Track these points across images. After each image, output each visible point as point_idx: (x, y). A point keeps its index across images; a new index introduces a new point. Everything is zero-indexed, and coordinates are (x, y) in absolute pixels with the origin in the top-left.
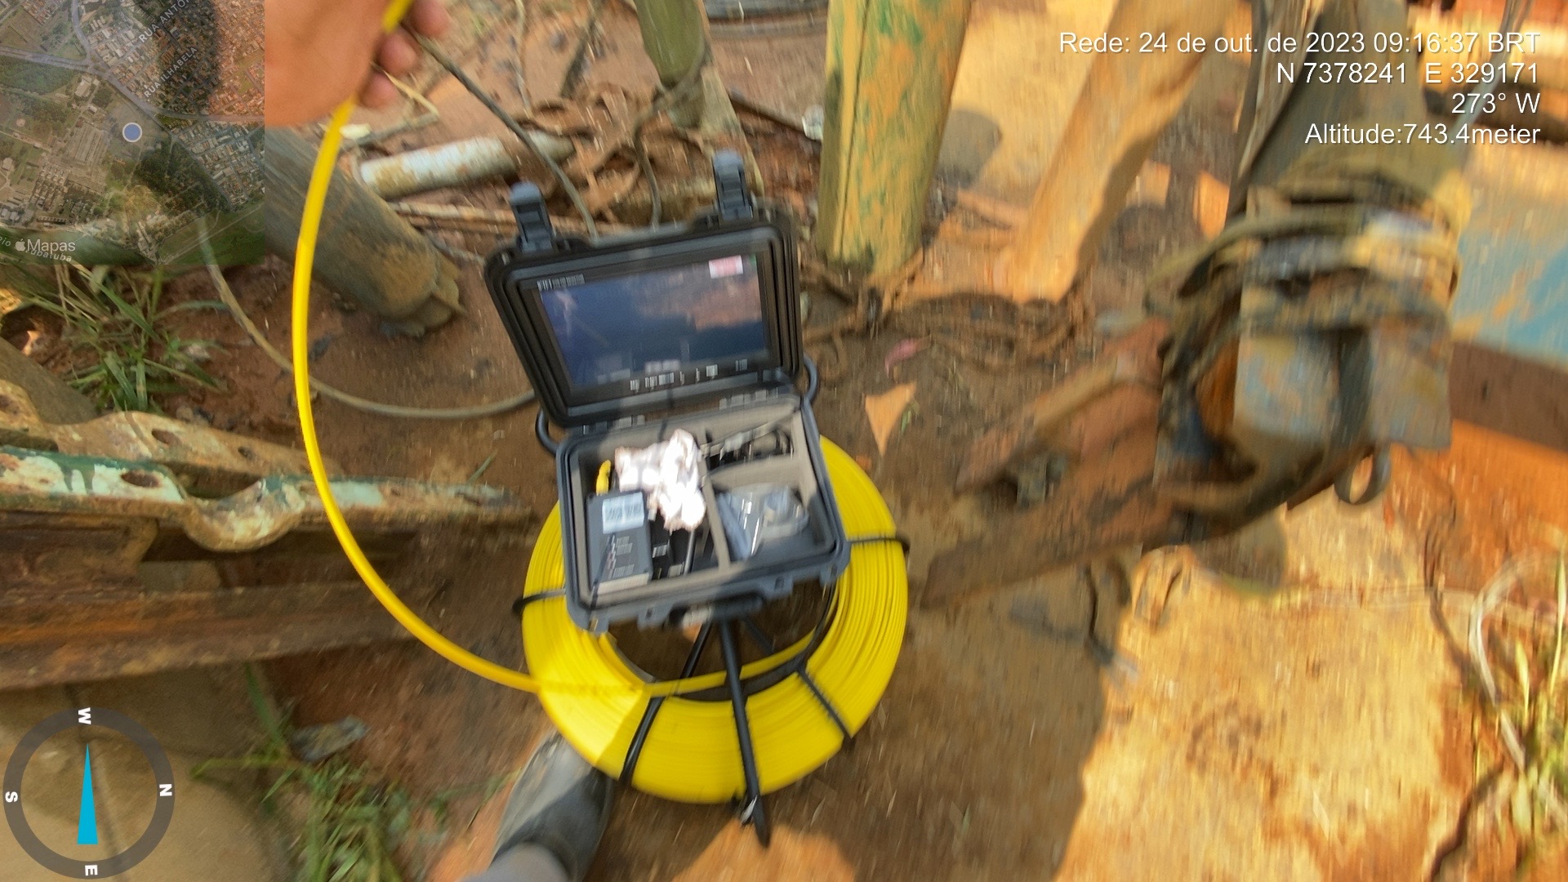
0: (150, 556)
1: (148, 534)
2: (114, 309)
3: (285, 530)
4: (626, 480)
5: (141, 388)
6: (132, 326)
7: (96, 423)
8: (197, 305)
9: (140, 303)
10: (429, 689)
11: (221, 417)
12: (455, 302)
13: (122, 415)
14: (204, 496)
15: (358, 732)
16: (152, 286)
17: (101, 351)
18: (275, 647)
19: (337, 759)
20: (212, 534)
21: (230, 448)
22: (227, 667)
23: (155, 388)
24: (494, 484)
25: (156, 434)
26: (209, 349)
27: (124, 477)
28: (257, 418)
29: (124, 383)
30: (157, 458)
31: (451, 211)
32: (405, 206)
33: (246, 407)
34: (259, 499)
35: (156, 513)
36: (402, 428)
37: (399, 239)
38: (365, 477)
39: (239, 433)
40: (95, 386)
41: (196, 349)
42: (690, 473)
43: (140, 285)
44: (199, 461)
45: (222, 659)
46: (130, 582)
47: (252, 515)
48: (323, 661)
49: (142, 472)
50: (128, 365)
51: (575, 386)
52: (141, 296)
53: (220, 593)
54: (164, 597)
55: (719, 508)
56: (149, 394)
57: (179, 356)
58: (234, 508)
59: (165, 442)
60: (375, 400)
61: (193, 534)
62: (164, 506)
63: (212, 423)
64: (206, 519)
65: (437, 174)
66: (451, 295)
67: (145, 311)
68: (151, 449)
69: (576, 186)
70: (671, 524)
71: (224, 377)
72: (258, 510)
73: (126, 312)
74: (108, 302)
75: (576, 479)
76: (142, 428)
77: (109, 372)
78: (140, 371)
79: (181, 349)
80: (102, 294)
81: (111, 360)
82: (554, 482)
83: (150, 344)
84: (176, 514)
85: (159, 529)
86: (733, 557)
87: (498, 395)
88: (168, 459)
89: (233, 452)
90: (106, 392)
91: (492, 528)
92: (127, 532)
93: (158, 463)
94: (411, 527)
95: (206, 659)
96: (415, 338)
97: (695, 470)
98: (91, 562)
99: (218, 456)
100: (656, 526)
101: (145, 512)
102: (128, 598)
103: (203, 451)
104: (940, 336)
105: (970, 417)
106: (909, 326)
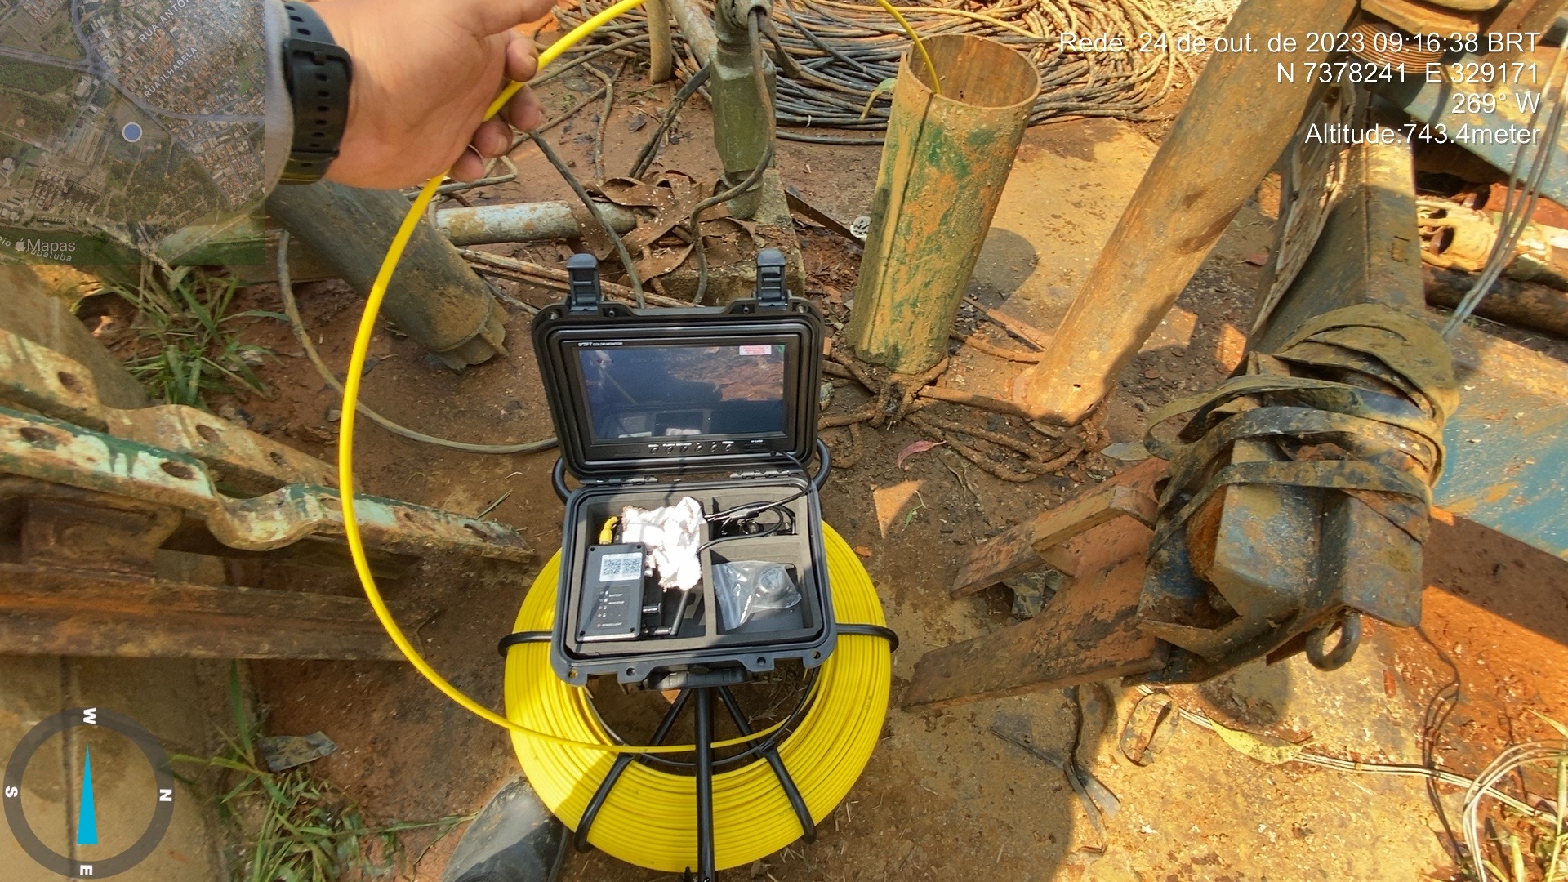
0: (167, 545)
1: (172, 523)
2: (186, 307)
3: (299, 537)
4: (628, 537)
5: (194, 383)
6: (198, 324)
7: (147, 411)
8: (261, 314)
9: (211, 304)
10: (403, 716)
11: (260, 420)
12: (499, 345)
13: (173, 406)
14: (230, 494)
15: (324, 750)
16: (226, 290)
17: (164, 342)
18: (265, 650)
19: (299, 774)
20: (231, 532)
21: (263, 451)
22: (213, 663)
23: (206, 384)
24: (502, 521)
25: (200, 428)
26: (262, 355)
27: (163, 466)
28: (293, 425)
29: (179, 376)
30: (196, 452)
31: (513, 262)
32: (470, 251)
33: (285, 414)
34: (280, 504)
35: (184, 504)
36: (426, 455)
37: (459, 281)
38: (383, 497)
39: (273, 438)
40: (151, 374)
41: (252, 354)
42: (691, 536)
43: (215, 287)
44: (232, 460)
45: (212, 654)
46: (145, 566)
47: (272, 518)
48: (305, 671)
49: (181, 464)
50: (187, 359)
51: (596, 440)
52: (213, 299)
53: (225, 590)
54: (173, 585)
55: (715, 577)
56: (200, 389)
57: (235, 358)
58: (257, 511)
59: (206, 438)
60: (406, 426)
61: (213, 529)
62: (194, 499)
63: (251, 425)
64: (228, 516)
65: (505, 226)
66: (497, 337)
67: (213, 312)
68: (192, 443)
69: (632, 257)
70: (665, 583)
71: (271, 383)
72: (278, 514)
73: (196, 311)
74: (181, 300)
75: (582, 527)
76: (188, 421)
77: (168, 363)
78: (196, 367)
79: (238, 352)
80: (178, 291)
81: (172, 353)
82: (561, 527)
83: (211, 343)
84: (202, 507)
85: (184, 519)
86: (720, 628)
87: (523, 436)
88: (205, 454)
89: (266, 456)
90: (160, 382)
91: (493, 564)
92: (154, 517)
93: (198, 456)
94: (416, 552)
95: (198, 652)
96: (455, 371)
97: (697, 537)
98: (114, 541)
99: (251, 458)
100: (651, 582)
101: (175, 502)
102: (142, 581)
103: (238, 451)
104: (955, 442)
105: (974, 524)
106: (925, 428)
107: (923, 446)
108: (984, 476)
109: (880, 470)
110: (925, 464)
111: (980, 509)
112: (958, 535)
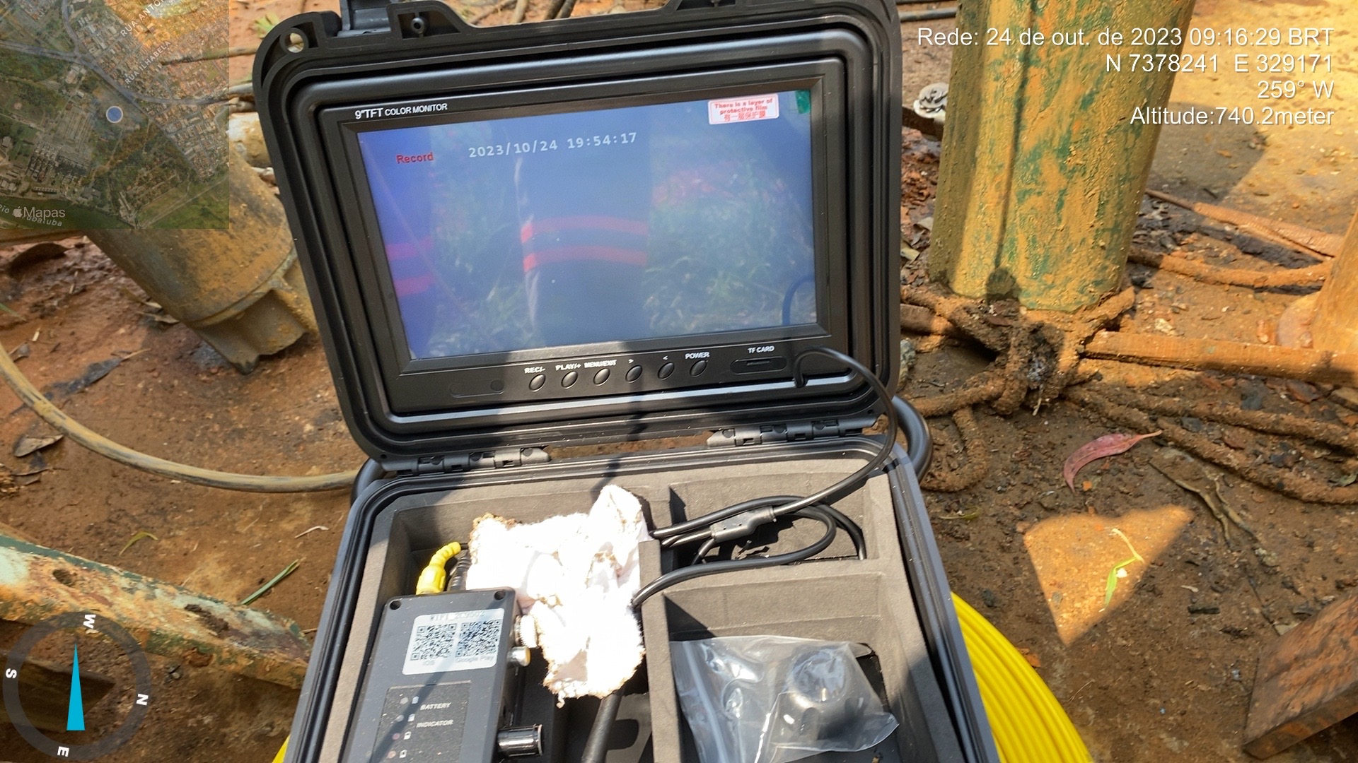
24: (272, 610)
36: (166, 504)
70: (559, 685)
100: (523, 679)
104: (1180, 433)
105: (1264, 593)
106: (1113, 411)
107: (1115, 443)
108: (1259, 496)
109: (1030, 494)
110: (1125, 478)
111: (1270, 561)
112: (1231, 615)
